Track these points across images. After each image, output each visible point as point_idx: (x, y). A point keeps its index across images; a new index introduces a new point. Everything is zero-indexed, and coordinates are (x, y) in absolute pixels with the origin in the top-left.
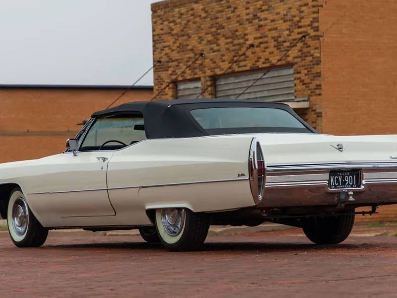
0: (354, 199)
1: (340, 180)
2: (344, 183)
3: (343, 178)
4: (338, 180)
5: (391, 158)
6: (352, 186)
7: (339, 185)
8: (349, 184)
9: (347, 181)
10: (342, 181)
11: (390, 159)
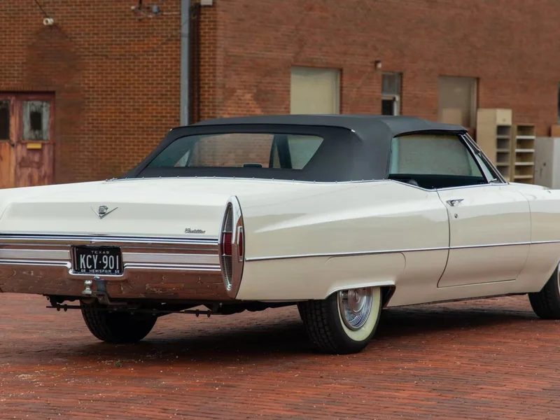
0: (90, 292)
1: (95, 261)
2: (100, 266)
3: (100, 258)
4: (91, 262)
5: (188, 231)
6: (113, 272)
7: (93, 268)
8: (108, 268)
9: (106, 262)
10: (98, 261)
11: (184, 233)
